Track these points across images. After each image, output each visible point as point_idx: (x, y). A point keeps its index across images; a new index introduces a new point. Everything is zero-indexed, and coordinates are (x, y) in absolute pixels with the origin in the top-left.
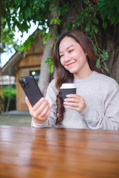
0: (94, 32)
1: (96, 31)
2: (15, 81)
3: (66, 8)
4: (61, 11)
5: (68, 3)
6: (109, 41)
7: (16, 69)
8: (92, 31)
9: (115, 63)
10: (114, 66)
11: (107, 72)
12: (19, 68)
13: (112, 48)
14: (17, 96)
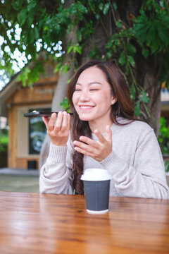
0: (130, 65)
1: (133, 63)
2: (7, 124)
3: (89, 28)
4: (82, 33)
5: (91, 22)
6: (147, 75)
7: (9, 106)
8: (128, 65)
9: (155, 105)
10: (153, 109)
11: (144, 117)
12: (14, 105)
13: (151, 84)
14: (10, 147)
